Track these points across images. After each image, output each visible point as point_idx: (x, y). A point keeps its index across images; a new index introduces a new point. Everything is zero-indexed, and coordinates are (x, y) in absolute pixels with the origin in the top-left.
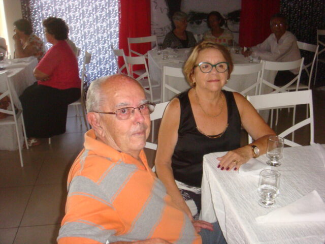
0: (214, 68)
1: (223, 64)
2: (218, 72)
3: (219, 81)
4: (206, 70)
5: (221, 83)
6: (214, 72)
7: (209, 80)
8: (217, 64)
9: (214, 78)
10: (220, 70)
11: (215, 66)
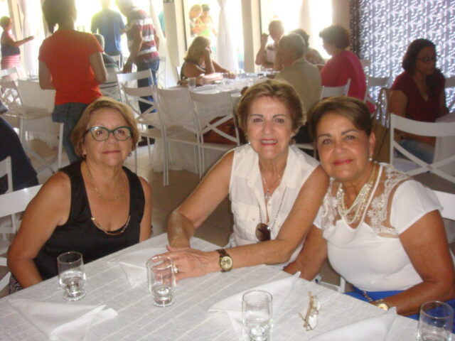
0: (111, 134)
1: (123, 129)
2: (117, 140)
3: (119, 151)
4: (101, 137)
5: (121, 154)
6: (112, 141)
7: (106, 150)
8: (116, 129)
9: (112, 148)
10: (120, 136)
11: (113, 131)
